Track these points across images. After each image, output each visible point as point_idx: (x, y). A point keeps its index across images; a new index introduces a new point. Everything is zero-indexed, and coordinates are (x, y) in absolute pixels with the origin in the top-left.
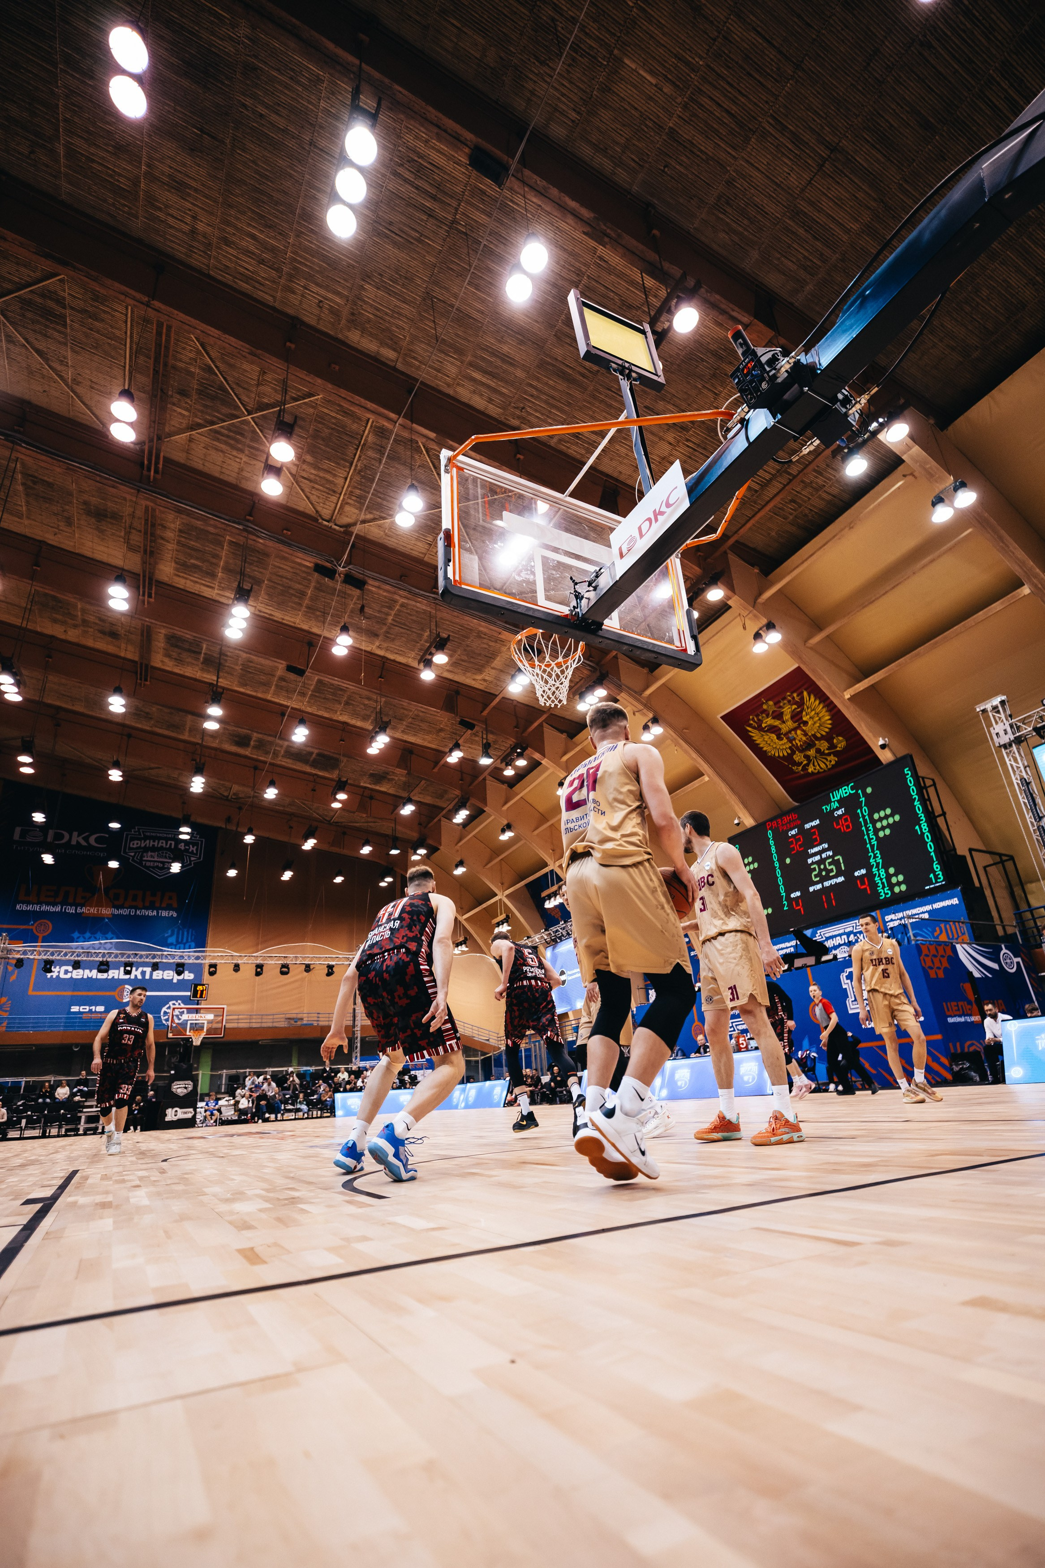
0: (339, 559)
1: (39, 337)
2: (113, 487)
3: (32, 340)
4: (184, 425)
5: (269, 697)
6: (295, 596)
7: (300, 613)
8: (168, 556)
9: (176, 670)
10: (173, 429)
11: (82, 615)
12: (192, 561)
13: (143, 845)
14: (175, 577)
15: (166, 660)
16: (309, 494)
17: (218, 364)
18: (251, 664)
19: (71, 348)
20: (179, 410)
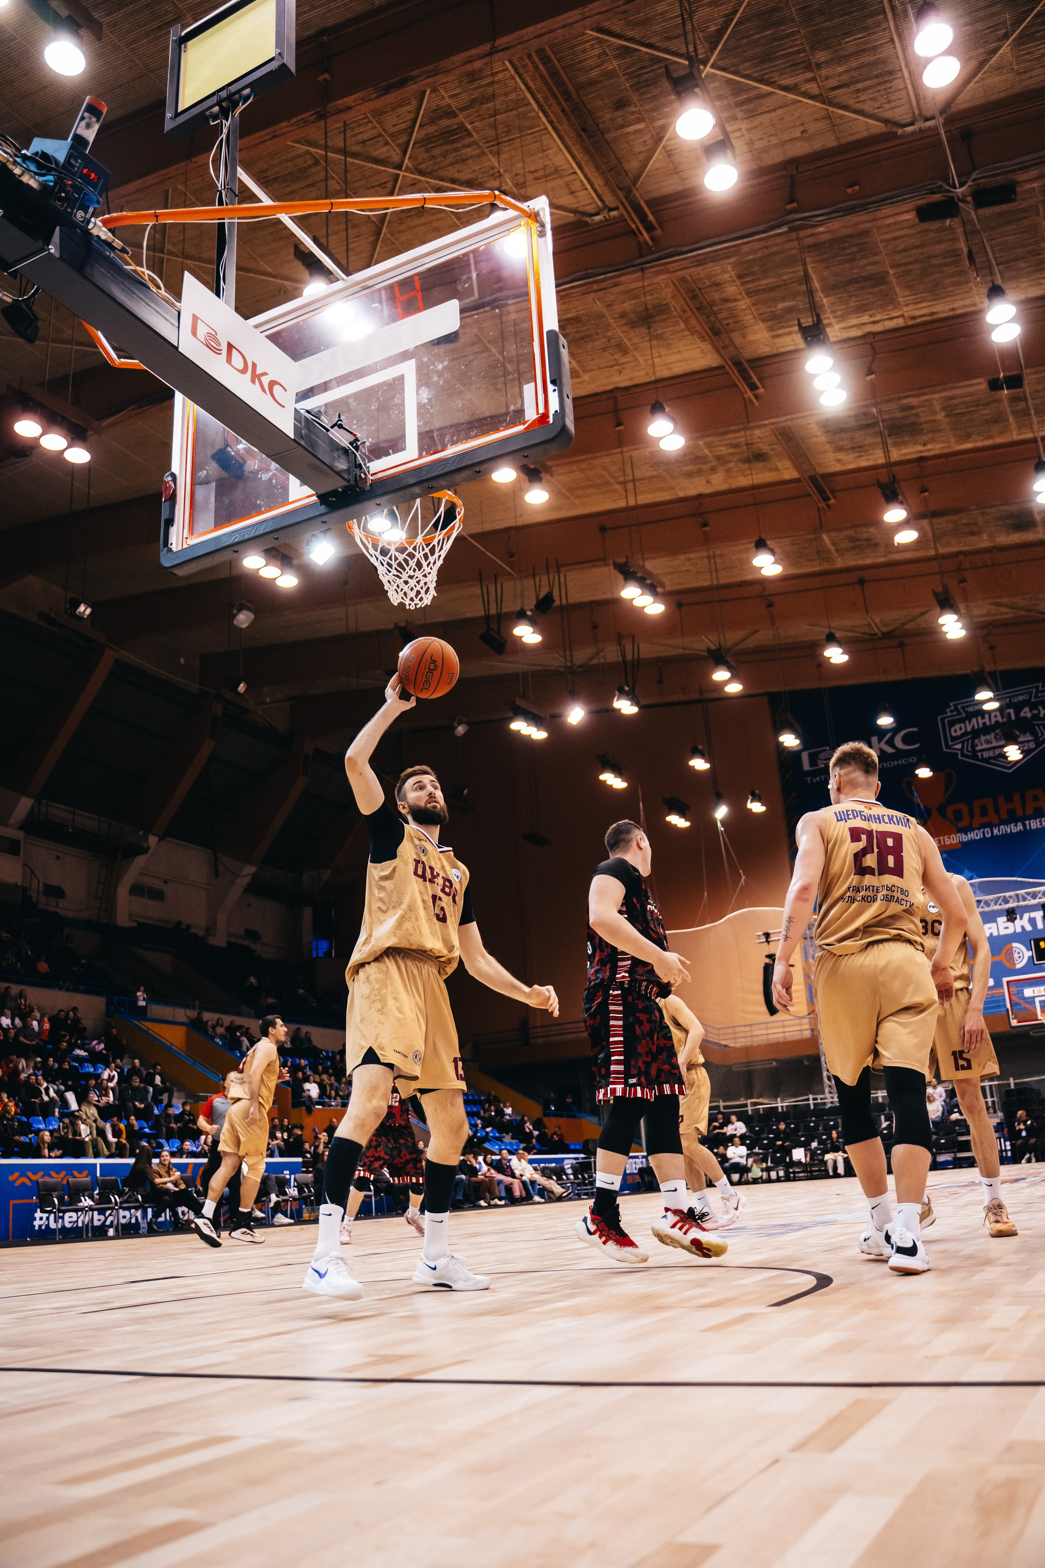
0: (946, 178)
1: (458, 167)
2: (615, 285)
3: (456, 176)
4: (650, 142)
5: (1015, 436)
6: (946, 265)
7: (972, 285)
8: (748, 319)
9: (864, 463)
10: (641, 157)
11: (710, 452)
12: (780, 306)
13: (969, 729)
14: (776, 340)
15: (841, 456)
16: (857, 106)
17: (630, 34)
18: (955, 402)
19: (491, 152)
20: (631, 129)
